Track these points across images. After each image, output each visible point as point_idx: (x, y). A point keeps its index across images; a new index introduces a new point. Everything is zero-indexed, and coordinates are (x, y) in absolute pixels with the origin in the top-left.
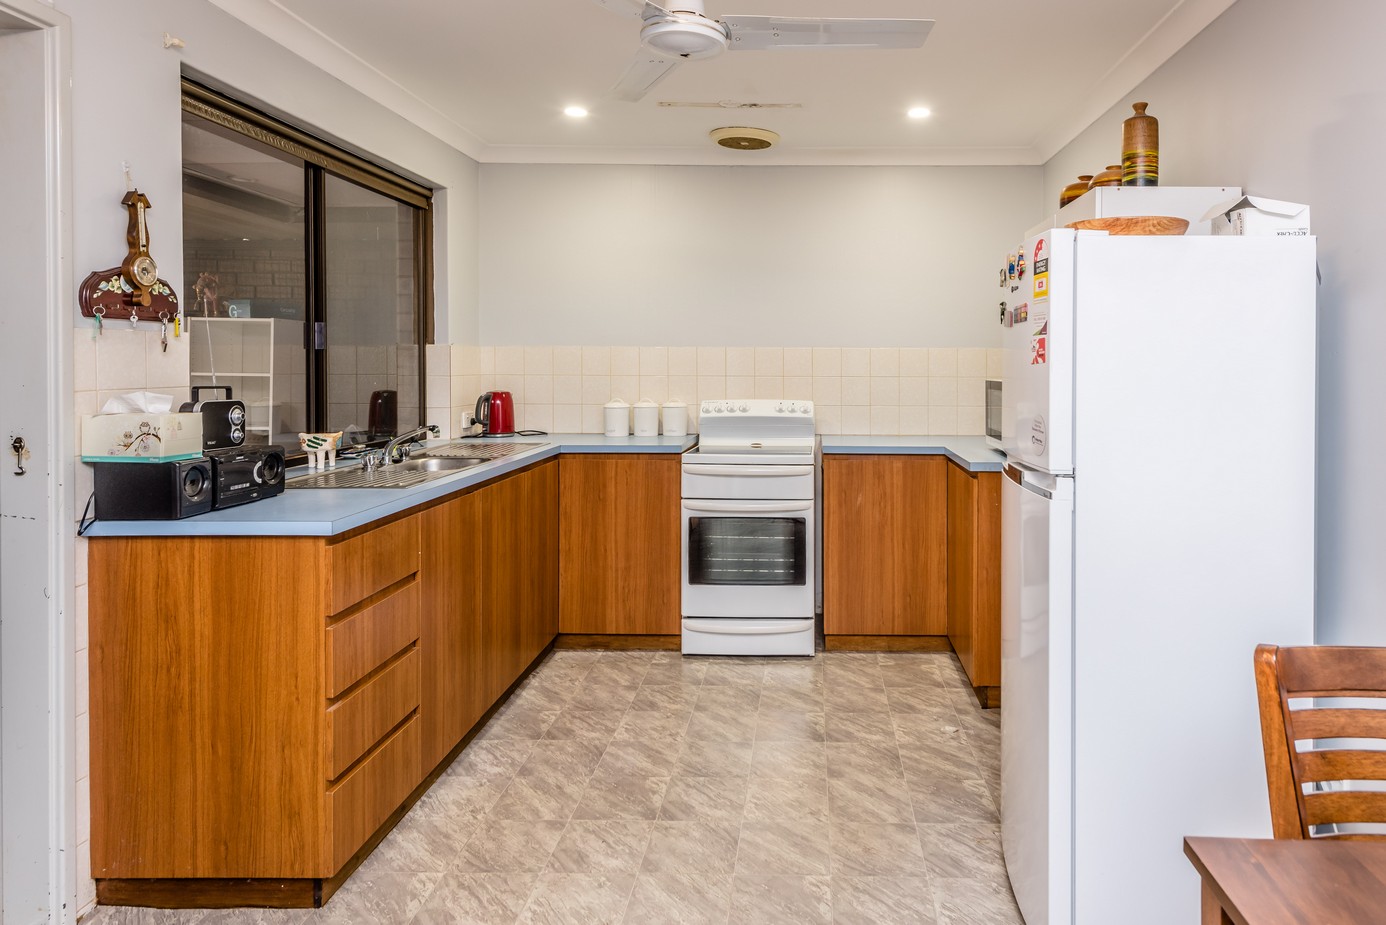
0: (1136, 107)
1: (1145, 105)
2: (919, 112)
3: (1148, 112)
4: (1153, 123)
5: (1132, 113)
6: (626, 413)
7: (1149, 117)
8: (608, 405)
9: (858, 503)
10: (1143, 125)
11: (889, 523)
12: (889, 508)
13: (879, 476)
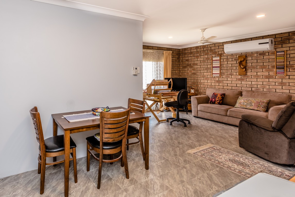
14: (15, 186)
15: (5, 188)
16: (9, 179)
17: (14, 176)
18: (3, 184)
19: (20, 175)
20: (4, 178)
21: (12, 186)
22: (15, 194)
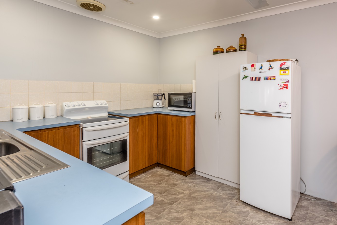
0: (242, 35)
1: (244, 35)
2: (156, 17)
3: (244, 36)
4: (245, 38)
5: (241, 36)
6: (27, 110)
7: (245, 37)
8: (15, 107)
9: (138, 131)
10: (243, 38)
11: (145, 135)
12: (145, 130)
13: (143, 122)
14: (327, 211)
15: (317, 207)
16: (321, 201)
17: (327, 201)
18: (316, 203)
19: (334, 204)
20: (317, 198)
21: (325, 210)
22: (328, 219)
